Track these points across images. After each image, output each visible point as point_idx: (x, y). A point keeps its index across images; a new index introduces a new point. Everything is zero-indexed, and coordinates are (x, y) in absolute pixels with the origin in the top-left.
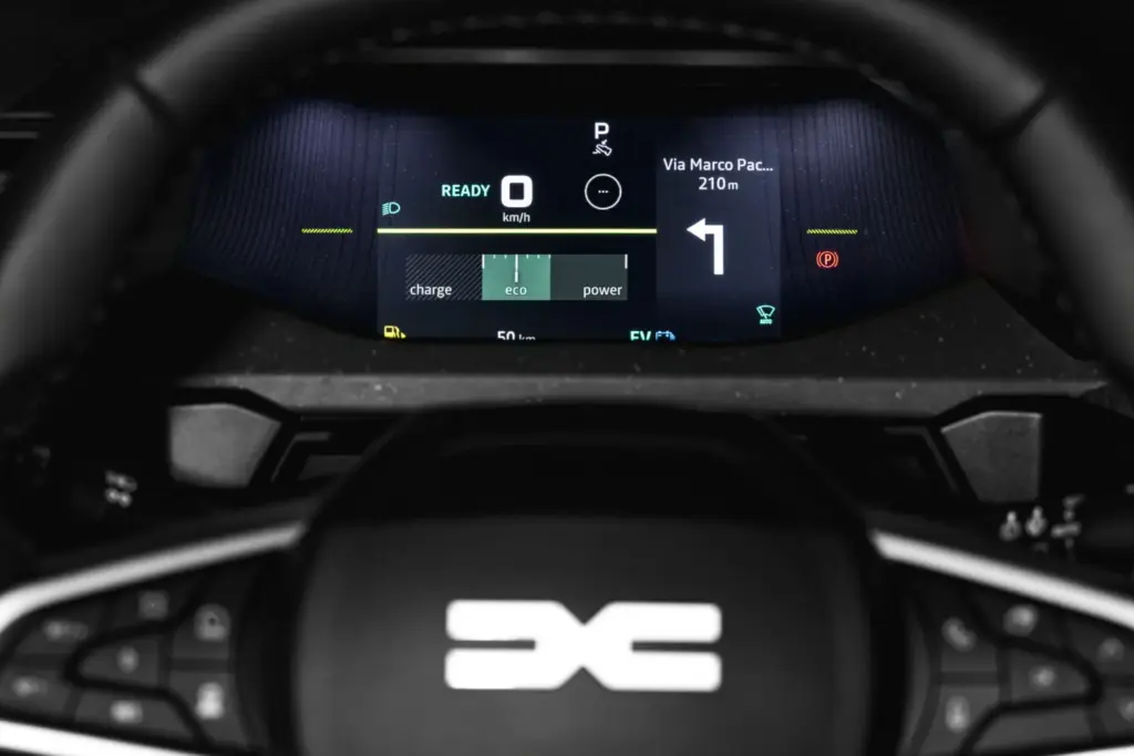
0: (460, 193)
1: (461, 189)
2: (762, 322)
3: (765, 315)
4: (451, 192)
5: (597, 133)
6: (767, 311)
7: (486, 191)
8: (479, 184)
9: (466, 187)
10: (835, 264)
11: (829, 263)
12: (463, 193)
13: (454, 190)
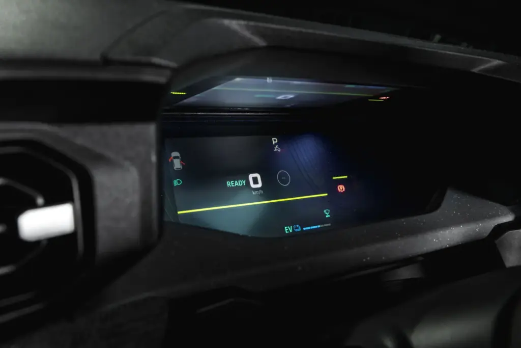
0: (234, 184)
1: (234, 183)
2: (327, 216)
3: (327, 214)
4: (231, 184)
5: (274, 142)
6: (327, 212)
7: (244, 183)
8: (242, 180)
9: (236, 182)
10: (344, 190)
11: (342, 189)
12: (236, 184)
13: (232, 184)
